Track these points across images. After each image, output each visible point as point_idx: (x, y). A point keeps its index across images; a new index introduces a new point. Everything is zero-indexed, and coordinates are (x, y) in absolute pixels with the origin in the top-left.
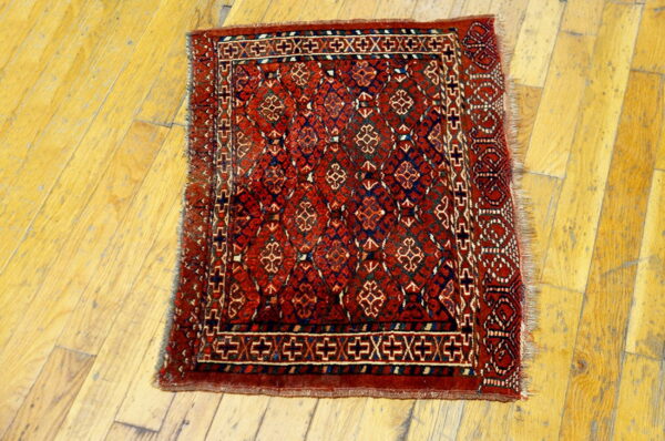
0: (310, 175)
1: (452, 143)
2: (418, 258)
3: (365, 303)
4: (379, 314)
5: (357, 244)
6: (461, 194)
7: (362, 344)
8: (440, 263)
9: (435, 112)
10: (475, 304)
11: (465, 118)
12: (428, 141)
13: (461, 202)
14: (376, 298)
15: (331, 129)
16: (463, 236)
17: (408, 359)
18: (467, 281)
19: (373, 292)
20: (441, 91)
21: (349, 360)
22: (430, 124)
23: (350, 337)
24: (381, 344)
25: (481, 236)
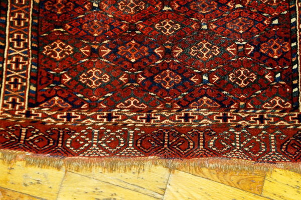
0: (170, 8)
1: (199, 115)
2: (91, 83)
3: (55, 46)
4: (46, 55)
5: (106, 42)
6: (148, 119)
7: (22, 43)
8: (87, 99)
9: (232, 104)
10: (49, 121)
11: (226, 127)
12: (202, 96)
13: (141, 118)
14: (58, 53)
15: (215, 23)
16: (109, 117)
17: (8, 73)
18: (69, 117)
19: (64, 52)
20: (255, 109)
21: (9, 34)
22: (219, 99)
23: (28, 35)
24: (21, 56)
25: (108, 131)
